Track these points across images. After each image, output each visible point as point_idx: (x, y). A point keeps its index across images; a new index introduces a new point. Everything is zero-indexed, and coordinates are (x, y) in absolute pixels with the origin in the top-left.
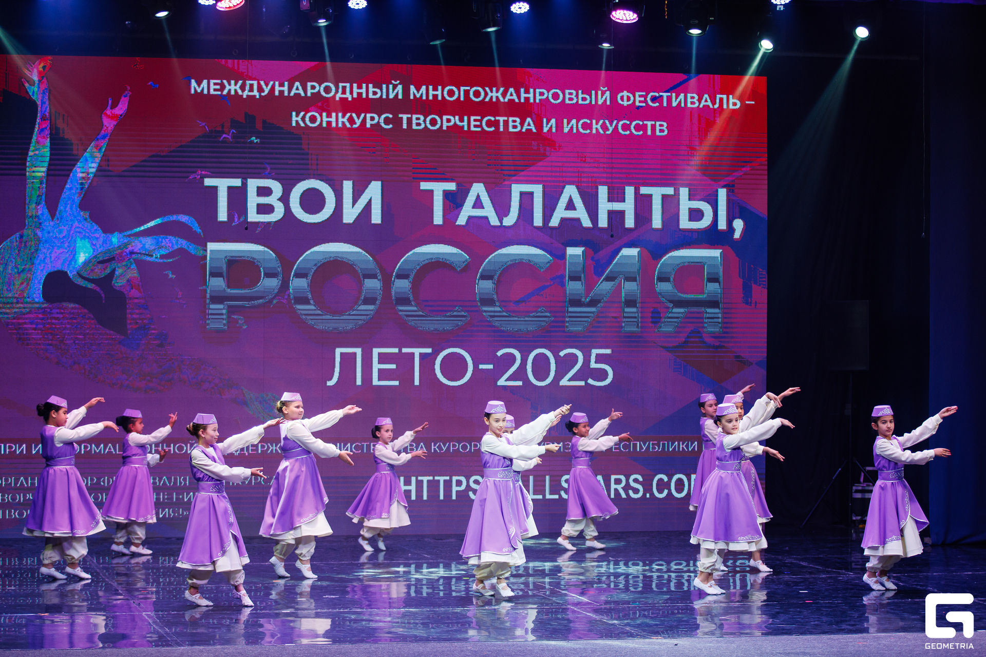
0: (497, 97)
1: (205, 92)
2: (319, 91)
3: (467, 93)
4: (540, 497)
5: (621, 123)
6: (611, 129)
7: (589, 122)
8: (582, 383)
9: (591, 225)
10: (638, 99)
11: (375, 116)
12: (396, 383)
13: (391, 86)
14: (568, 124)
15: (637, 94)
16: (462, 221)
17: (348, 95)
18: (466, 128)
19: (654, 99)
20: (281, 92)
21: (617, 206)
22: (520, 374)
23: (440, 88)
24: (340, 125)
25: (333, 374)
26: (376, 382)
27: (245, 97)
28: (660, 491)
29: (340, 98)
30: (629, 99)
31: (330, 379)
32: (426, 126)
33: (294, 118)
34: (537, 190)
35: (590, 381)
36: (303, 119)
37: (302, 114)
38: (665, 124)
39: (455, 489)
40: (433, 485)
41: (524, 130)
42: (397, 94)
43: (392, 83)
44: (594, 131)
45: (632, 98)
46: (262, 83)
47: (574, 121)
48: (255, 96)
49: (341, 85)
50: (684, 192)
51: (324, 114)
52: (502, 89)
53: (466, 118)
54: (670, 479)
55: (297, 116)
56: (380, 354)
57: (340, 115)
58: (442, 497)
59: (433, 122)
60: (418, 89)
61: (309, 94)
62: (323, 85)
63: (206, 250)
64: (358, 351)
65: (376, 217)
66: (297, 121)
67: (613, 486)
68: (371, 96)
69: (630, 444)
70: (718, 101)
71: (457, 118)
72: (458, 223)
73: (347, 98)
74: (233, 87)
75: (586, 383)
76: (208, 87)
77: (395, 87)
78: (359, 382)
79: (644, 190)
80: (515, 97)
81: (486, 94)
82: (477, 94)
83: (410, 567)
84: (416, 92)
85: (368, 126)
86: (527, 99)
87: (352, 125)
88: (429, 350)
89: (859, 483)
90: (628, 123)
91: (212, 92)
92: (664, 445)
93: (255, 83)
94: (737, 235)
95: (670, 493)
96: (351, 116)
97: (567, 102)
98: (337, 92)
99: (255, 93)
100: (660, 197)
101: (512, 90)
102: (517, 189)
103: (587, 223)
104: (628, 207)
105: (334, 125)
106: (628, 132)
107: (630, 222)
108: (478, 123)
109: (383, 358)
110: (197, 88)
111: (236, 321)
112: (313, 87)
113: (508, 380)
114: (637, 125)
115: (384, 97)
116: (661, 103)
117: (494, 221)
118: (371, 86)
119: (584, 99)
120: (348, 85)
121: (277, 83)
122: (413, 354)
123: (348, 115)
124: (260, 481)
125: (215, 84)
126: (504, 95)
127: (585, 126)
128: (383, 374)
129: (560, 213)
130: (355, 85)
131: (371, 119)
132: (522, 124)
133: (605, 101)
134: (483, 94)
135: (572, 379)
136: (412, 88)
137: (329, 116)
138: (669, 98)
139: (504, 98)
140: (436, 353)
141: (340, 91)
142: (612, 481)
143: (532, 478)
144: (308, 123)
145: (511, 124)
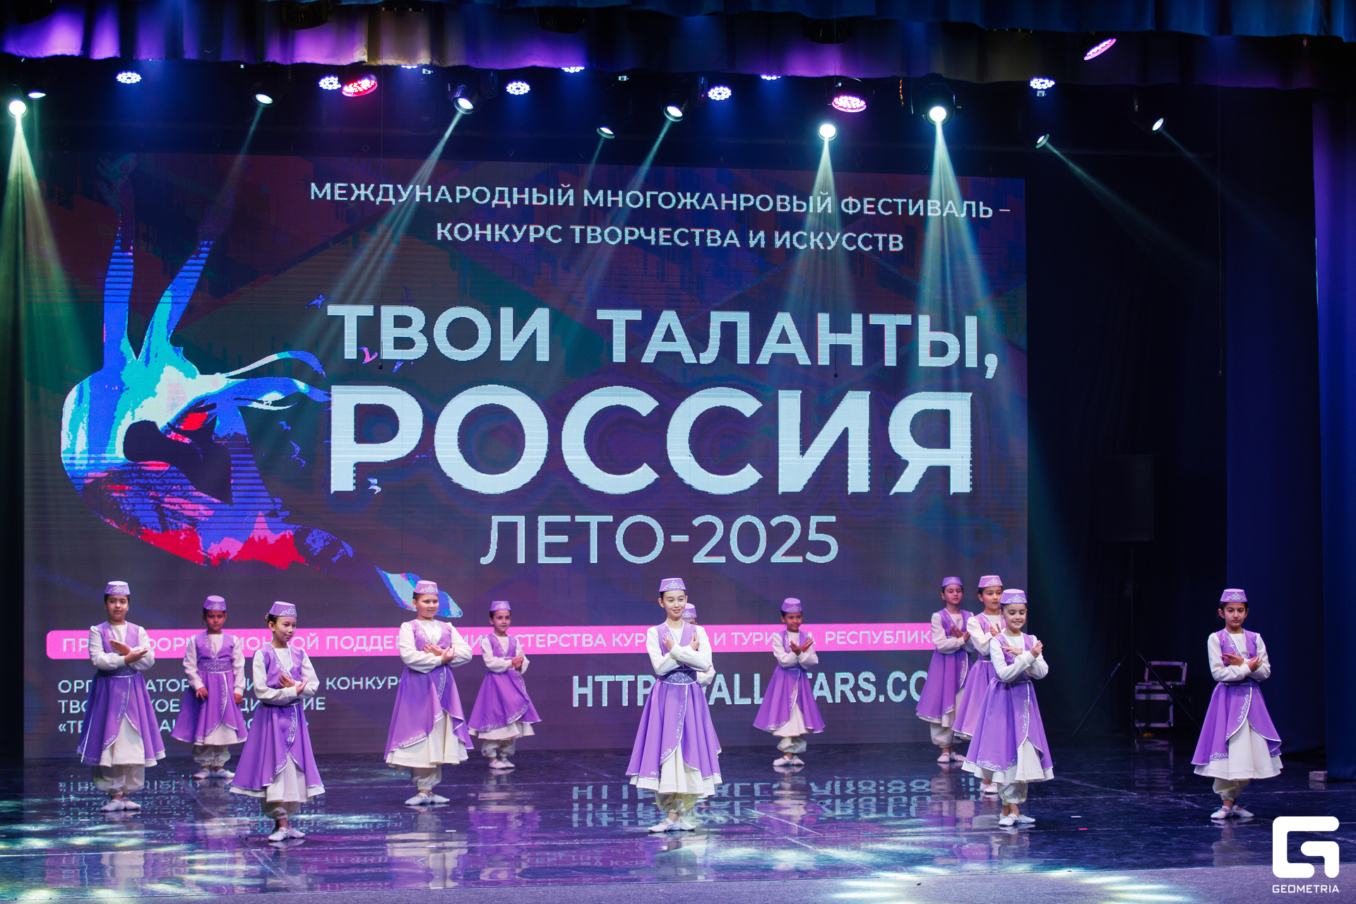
0: (692, 204)
1: (329, 198)
2: (471, 196)
3: (654, 198)
4: (748, 701)
5: (846, 236)
6: (833, 244)
7: (805, 234)
8: (799, 559)
9: (809, 363)
10: (866, 206)
11: (541, 228)
12: (568, 560)
13: (560, 191)
14: (780, 237)
15: (865, 200)
16: (649, 357)
17: (507, 202)
18: (653, 243)
19: (886, 207)
21: (842, 339)
22: (723, 548)
23: (621, 192)
24: (497, 240)
25: (489, 548)
26: (543, 559)
27: (378, 203)
28: (897, 692)
29: (496, 205)
30: (855, 206)
31: (485, 555)
32: (603, 239)
33: (440, 231)
34: (742, 320)
35: (810, 557)
36: (451, 231)
37: (449, 225)
38: (900, 238)
39: (641, 691)
40: (615, 688)
41: (725, 245)
42: (568, 200)
43: (561, 187)
44: (812, 247)
45: (859, 206)
46: (399, 186)
47: (787, 234)
48: (391, 202)
49: (497, 189)
50: (924, 321)
51: (477, 226)
52: (697, 195)
53: (653, 231)
54: (909, 677)
55: (443, 228)
56: (547, 524)
57: (497, 227)
58: (625, 703)
59: (613, 235)
60: (594, 195)
61: (458, 201)
62: (476, 190)
63: (330, 396)
64: (520, 520)
65: (543, 354)
66: (443, 235)
67: (839, 687)
68: (535, 202)
69: (859, 633)
70: (965, 209)
71: (642, 230)
72: (643, 360)
73: (506, 205)
74: (363, 192)
75: (804, 559)
76: (331, 191)
77: (565, 192)
78: (521, 559)
79: (875, 319)
80: (714, 204)
81: (678, 200)
82: (667, 200)
83: (586, 789)
84: (591, 198)
85: (532, 240)
86: (729, 206)
87: (511, 239)
88: (610, 519)
89: (1143, 680)
90: (855, 235)
91: (337, 198)
92: (901, 635)
93: (391, 187)
94: (990, 375)
95: (909, 694)
96: (510, 227)
97: (779, 209)
98: (492, 198)
100: (895, 328)
101: (710, 195)
102: (717, 318)
103: (803, 359)
104: (854, 339)
105: (489, 239)
106: (855, 247)
107: (857, 359)
108: (668, 236)
109: (552, 529)
110: (318, 192)
111: (370, 484)
112: (463, 192)
113: (708, 554)
114: (865, 238)
115: (552, 203)
116: (896, 211)
117: (689, 357)
118: (535, 190)
119: (800, 207)
120: (506, 189)
121: (418, 187)
122: (588, 524)
123: (507, 227)
125: (340, 188)
126: (700, 201)
127: (801, 240)
128: (552, 550)
129: (771, 347)
130: (515, 190)
131: (535, 232)
132: (723, 238)
133: (826, 208)
134: (674, 201)
135: (786, 554)
136: (586, 193)
137: (483, 228)
138: (905, 206)
139: (701, 205)
140: (618, 522)
141: (497, 196)
142: (838, 681)
143: (737, 677)
144: (457, 236)
145: (709, 237)
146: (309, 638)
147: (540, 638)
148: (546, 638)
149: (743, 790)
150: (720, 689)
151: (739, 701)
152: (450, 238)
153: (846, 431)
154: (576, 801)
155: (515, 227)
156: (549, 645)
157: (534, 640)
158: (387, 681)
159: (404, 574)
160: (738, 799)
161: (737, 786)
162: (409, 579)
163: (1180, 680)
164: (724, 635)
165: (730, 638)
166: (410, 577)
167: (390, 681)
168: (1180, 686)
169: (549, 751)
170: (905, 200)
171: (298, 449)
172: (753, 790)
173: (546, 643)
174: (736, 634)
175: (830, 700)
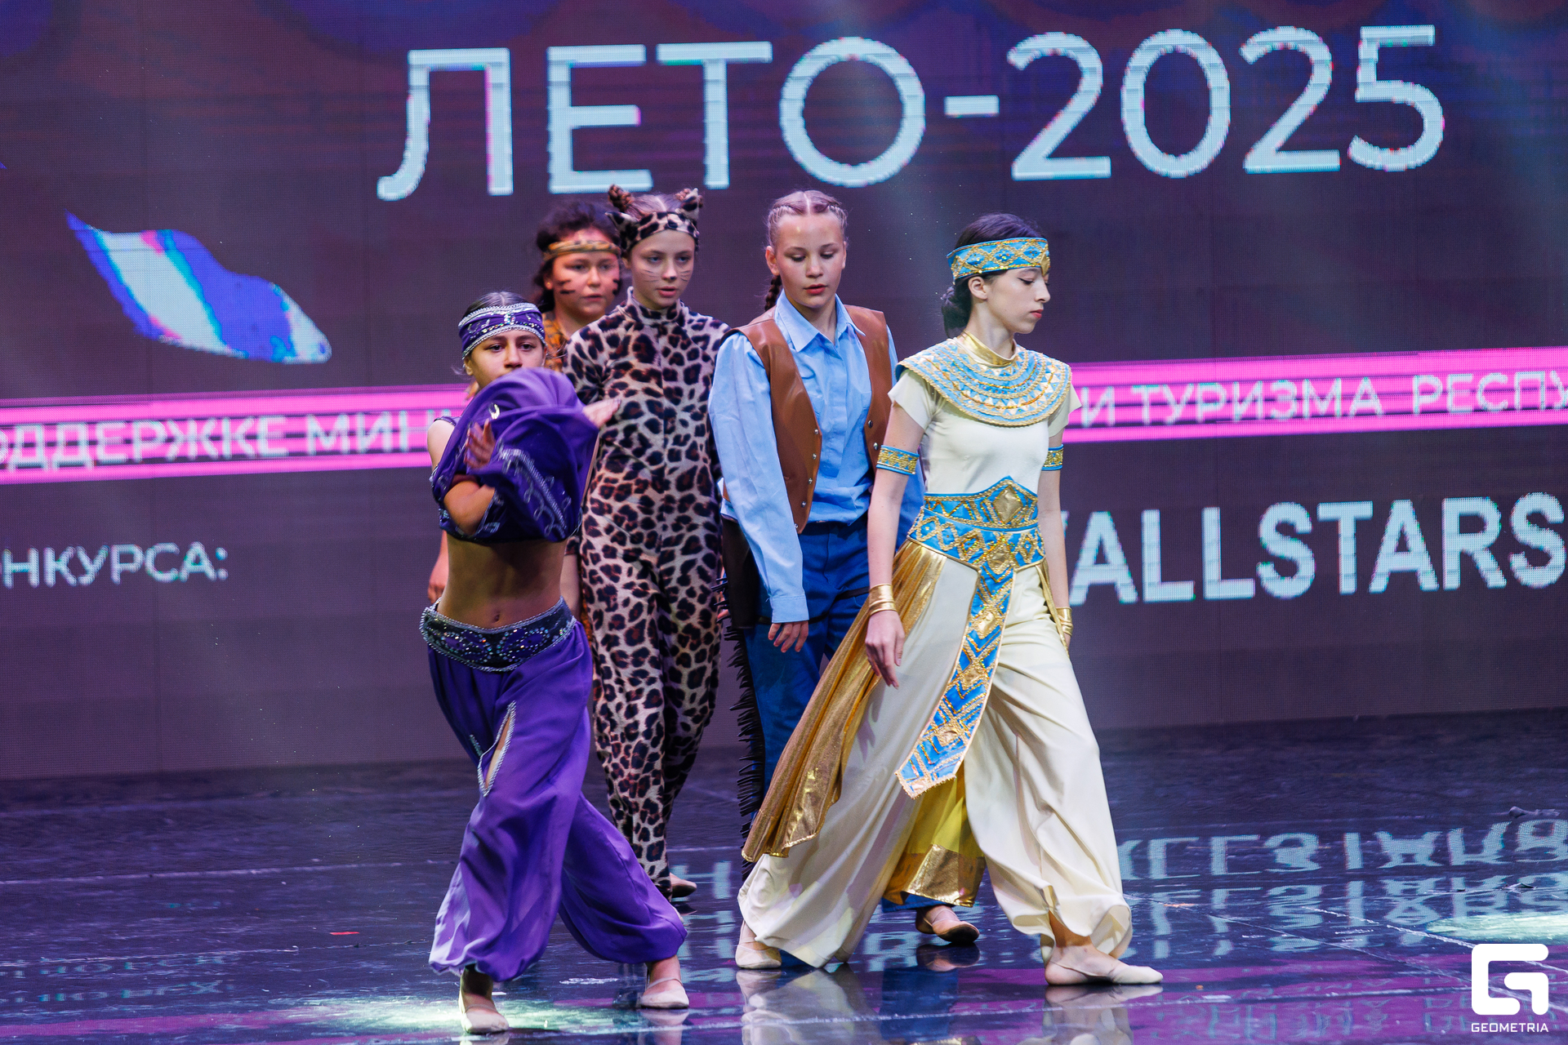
4: (1182, 591)
8: (1328, 161)
12: (638, 180)
22: (1099, 131)
25: (402, 147)
26: (565, 179)
31: (392, 166)
35: (1363, 153)
56: (575, 70)
64: (495, 60)
67: (1454, 543)
75: (1345, 159)
78: (501, 181)
83: (710, 869)
88: (759, 51)
109: (589, 85)
122: (700, 66)
124: (143, 567)
128: (590, 148)
135: (1292, 144)
140: (784, 60)
142: (1450, 523)
143: (1151, 520)
149: (1174, 855)
150: (1101, 558)
151: (1158, 591)
158: (108, 562)
159: (152, 235)
160: (1166, 886)
161: (1157, 850)
162: (166, 249)
165: (1129, 401)
166: (170, 243)
167: (115, 558)
172: (1206, 858)
174: (1145, 393)
175: (1428, 582)
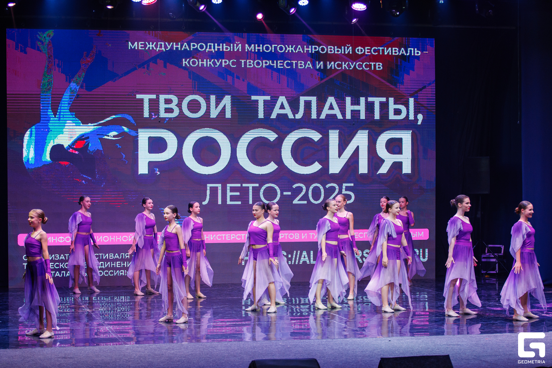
0: (292, 50)
1: (136, 48)
2: (197, 48)
3: (276, 48)
5: (358, 63)
6: (352, 67)
7: (340, 63)
9: (342, 118)
10: (366, 51)
11: (227, 61)
12: (239, 203)
13: (235, 45)
14: (330, 64)
15: (366, 48)
16: (274, 116)
18: (275, 67)
19: (375, 51)
20: (177, 48)
21: (356, 108)
22: (305, 197)
23: (261, 45)
24: (208, 66)
25: (206, 198)
26: (229, 202)
27: (157, 51)
29: (208, 51)
30: (361, 51)
31: (204, 201)
32: (254, 66)
33: (184, 62)
34: (314, 100)
36: (189, 62)
37: (188, 60)
38: (381, 64)
41: (306, 68)
42: (239, 49)
43: (236, 43)
44: (343, 69)
45: (363, 51)
46: (167, 43)
47: (333, 63)
49: (209, 44)
50: (391, 100)
51: (200, 60)
52: (294, 46)
53: (275, 62)
55: (185, 61)
56: (231, 187)
57: (208, 60)
59: (258, 64)
60: (250, 46)
61: (192, 49)
62: (199, 45)
63: (138, 133)
64: (219, 186)
65: (228, 115)
66: (185, 64)
68: (225, 50)
69: (364, 233)
70: (409, 52)
71: (270, 62)
72: (271, 117)
73: (212, 51)
74: (151, 46)
76: (138, 45)
77: (237, 45)
78: (220, 202)
79: (370, 99)
80: (301, 50)
81: (286, 49)
82: (281, 49)
84: (249, 48)
85: (223, 66)
86: (308, 51)
87: (214, 66)
88: (257, 185)
89: (486, 253)
90: (361, 63)
91: (140, 48)
93: (163, 43)
94: (419, 123)
96: (214, 61)
97: (329, 52)
98: (206, 48)
99: (163, 49)
100: (379, 103)
101: (299, 46)
102: (303, 99)
104: (362, 108)
105: (205, 65)
106: (361, 69)
107: (363, 116)
108: (282, 64)
109: (233, 189)
110: (132, 46)
111: (155, 171)
112: (194, 46)
113: (299, 200)
114: (366, 65)
115: (232, 50)
116: (379, 53)
117: (291, 116)
118: (224, 45)
119: (338, 51)
120: (212, 44)
121: (174, 44)
122: (248, 187)
123: (213, 60)
125: (141, 44)
126: (295, 49)
127: (339, 65)
128: (233, 198)
129: (326, 111)
130: (216, 44)
131: (225, 62)
132: (305, 65)
133: (349, 52)
134: (284, 49)
136: (247, 45)
137: (202, 61)
138: (383, 50)
139: (295, 50)
140: (260, 186)
141: (208, 47)
143: (312, 252)
144: (191, 64)
145: (299, 65)
146: (129, 236)
147: (228, 236)
148: (230, 236)
150: (304, 257)
151: (312, 262)
152: (188, 66)
153: (358, 147)
154: (243, 305)
155: (216, 60)
156: (232, 239)
157: (225, 237)
163: (501, 253)
164: (306, 234)
165: (309, 236)
168: (501, 255)
169: (232, 284)
170: (383, 48)
171: (124, 156)
173: (230, 238)
174: (311, 234)
